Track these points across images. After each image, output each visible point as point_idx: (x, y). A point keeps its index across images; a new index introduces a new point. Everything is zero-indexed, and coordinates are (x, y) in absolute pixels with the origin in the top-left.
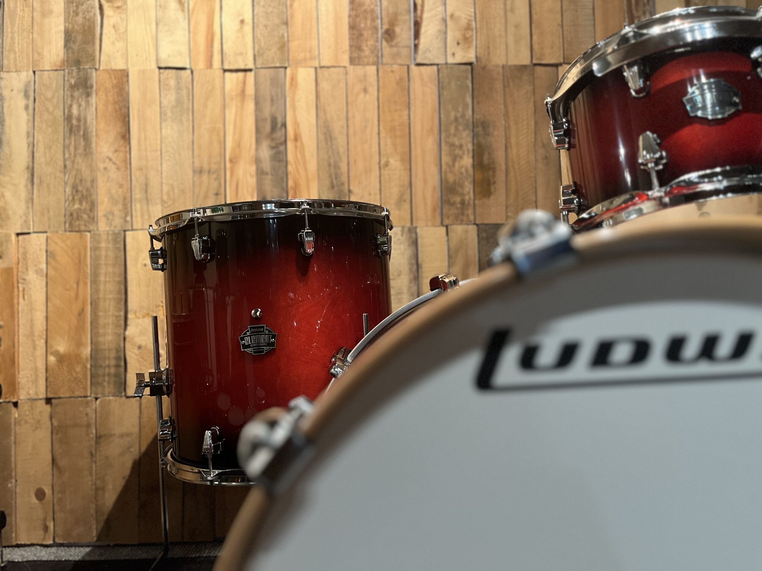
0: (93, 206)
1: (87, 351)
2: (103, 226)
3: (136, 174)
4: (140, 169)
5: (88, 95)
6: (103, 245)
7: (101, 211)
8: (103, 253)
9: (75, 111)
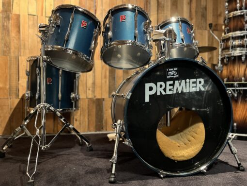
0: (10, 49)
1: (8, 87)
2: (12, 55)
3: (21, 42)
4: (23, 40)
5: (9, 20)
6: (12, 59)
7: (12, 50)
8: (12, 62)
9: (5, 24)
